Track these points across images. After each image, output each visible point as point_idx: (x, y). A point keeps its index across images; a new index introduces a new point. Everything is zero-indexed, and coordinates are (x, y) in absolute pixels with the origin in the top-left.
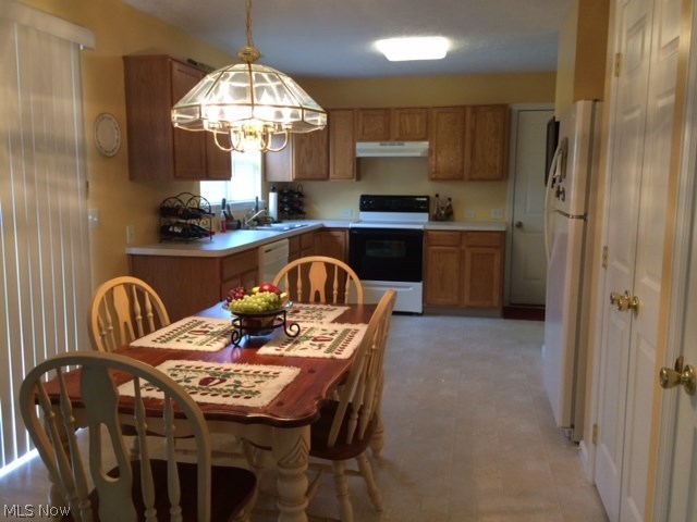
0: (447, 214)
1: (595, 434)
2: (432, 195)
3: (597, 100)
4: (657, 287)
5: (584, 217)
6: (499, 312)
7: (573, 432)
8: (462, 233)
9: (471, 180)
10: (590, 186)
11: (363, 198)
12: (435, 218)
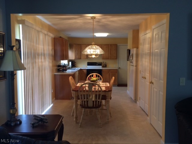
0: (105, 66)
1: (140, 99)
2: (102, 62)
3: (137, 48)
4: (148, 75)
5: (136, 66)
6: (117, 85)
7: (135, 101)
8: (110, 70)
9: (110, 59)
10: (137, 61)
11: (88, 63)
12: (103, 67)
